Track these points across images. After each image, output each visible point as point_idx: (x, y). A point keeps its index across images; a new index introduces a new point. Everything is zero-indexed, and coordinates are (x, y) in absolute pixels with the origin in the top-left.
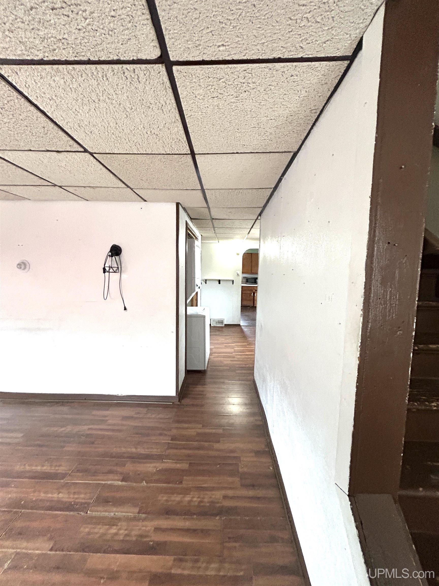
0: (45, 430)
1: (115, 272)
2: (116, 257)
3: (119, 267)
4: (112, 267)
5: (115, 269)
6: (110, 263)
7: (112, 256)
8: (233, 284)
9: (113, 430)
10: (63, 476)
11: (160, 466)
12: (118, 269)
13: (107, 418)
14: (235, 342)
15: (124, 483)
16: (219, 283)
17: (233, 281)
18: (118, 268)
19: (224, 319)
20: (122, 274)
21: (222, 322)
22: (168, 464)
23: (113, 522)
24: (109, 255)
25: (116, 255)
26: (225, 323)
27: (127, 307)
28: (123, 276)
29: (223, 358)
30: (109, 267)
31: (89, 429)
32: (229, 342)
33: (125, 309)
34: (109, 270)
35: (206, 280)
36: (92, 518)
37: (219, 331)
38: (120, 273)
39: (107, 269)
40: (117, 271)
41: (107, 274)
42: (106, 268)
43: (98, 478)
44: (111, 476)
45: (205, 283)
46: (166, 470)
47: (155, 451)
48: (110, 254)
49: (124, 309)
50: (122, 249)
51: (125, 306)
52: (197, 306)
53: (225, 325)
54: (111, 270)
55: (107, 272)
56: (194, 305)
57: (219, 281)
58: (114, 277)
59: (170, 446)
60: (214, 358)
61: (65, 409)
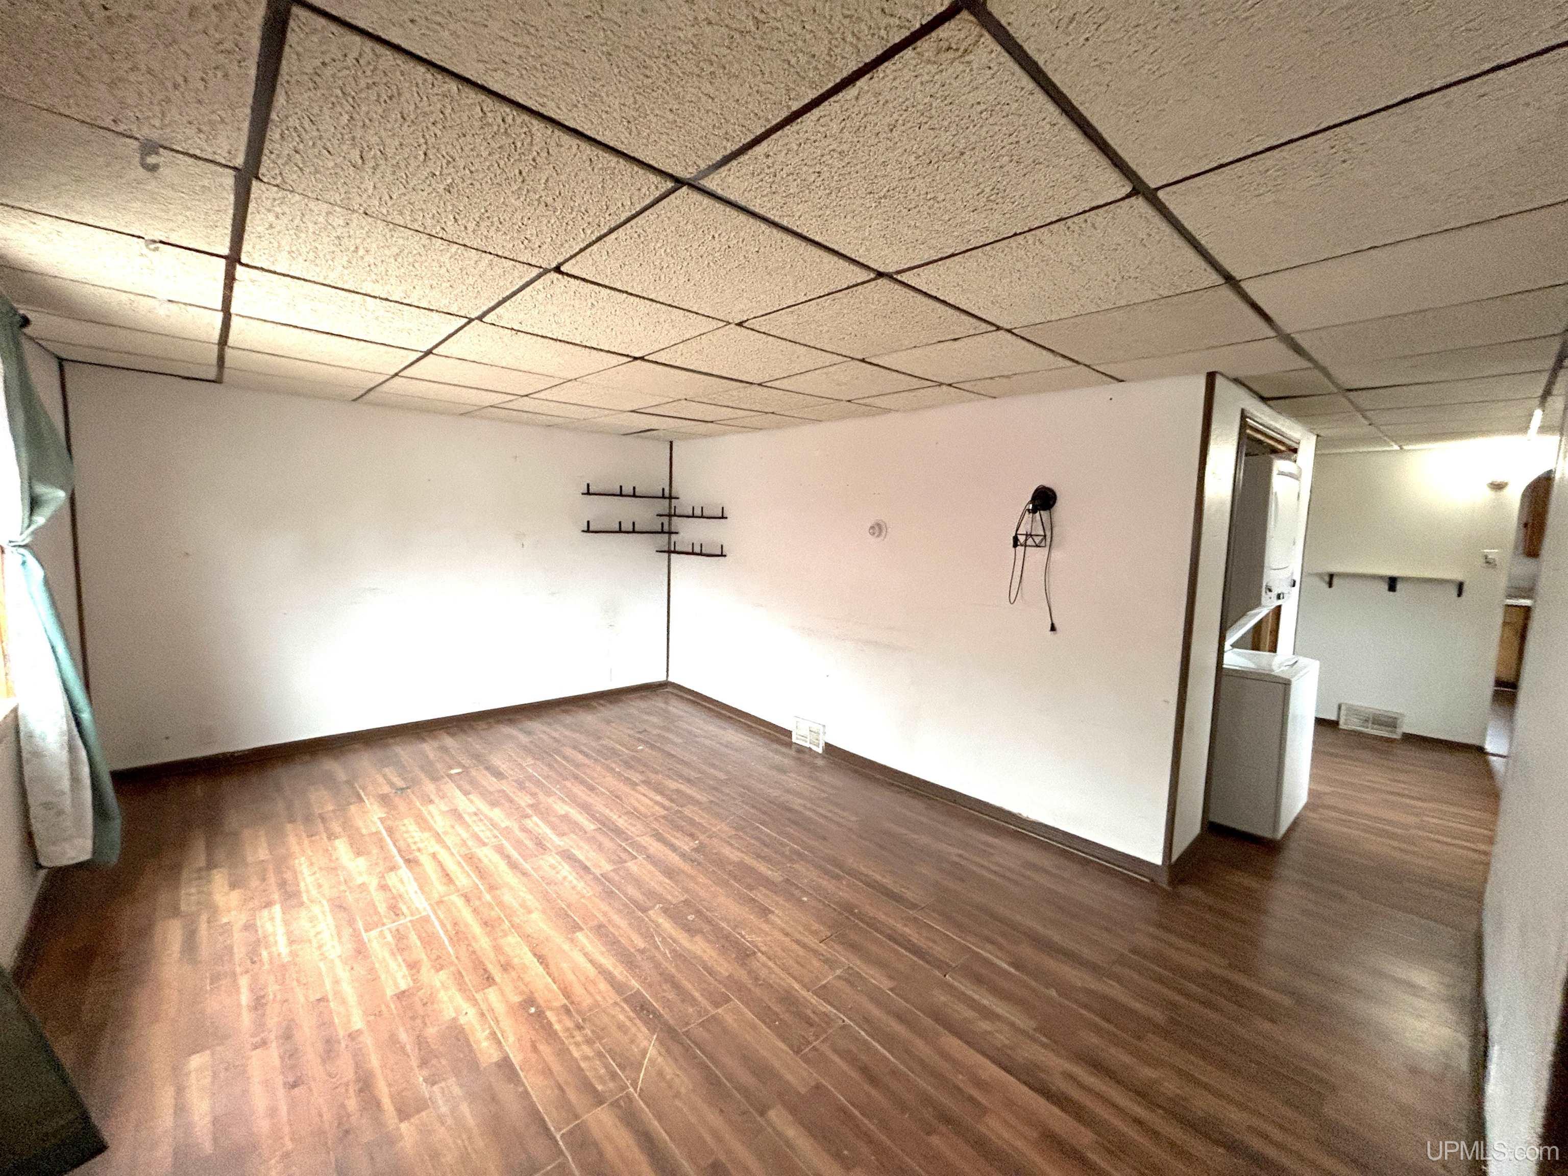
0: (888, 825)
1: (1037, 546)
2: (1042, 512)
3: (1048, 534)
4: (1031, 535)
5: (1038, 539)
6: (1029, 527)
7: (1034, 511)
8: (1460, 595)
9: (1003, 876)
10: (914, 906)
11: (1093, 984)
12: (1046, 540)
13: (992, 851)
14: (1433, 799)
15: (1012, 970)
17: (1461, 584)
18: (1045, 536)
19: (1402, 715)
20: (1053, 551)
21: (1391, 723)
22: (1114, 990)
23: (987, 1014)
24: (1029, 510)
25: (1044, 510)
26: (1409, 727)
27: (1057, 625)
28: (1056, 554)
29: (1364, 831)
30: (1027, 535)
31: (960, 856)
32: (1401, 791)
33: (1053, 628)
34: (1026, 540)
35: (1331, 576)
36: (951, 986)
37: (1373, 749)
38: (1047, 548)
39: (1022, 539)
40: (1043, 544)
41: (1020, 549)
42: (1019, 537)
43: (968, 938)
44: (989, 947)
45: (1327, 586)
46: (1105, 997)
47: (1086, 952)
48: (1031, 506)
49: (1049, 628)
50: (1058, 494)
51: (1055, 622)
52: (1273, 649)
53: (1404, 734)
54: (1030, 542)
55: (1022, 545)
56: (1262, 645)
57: (1392, 583)
58: (1036, 556)
59: (1121, 960)
60: (1321, 819)
61: (919, 805)
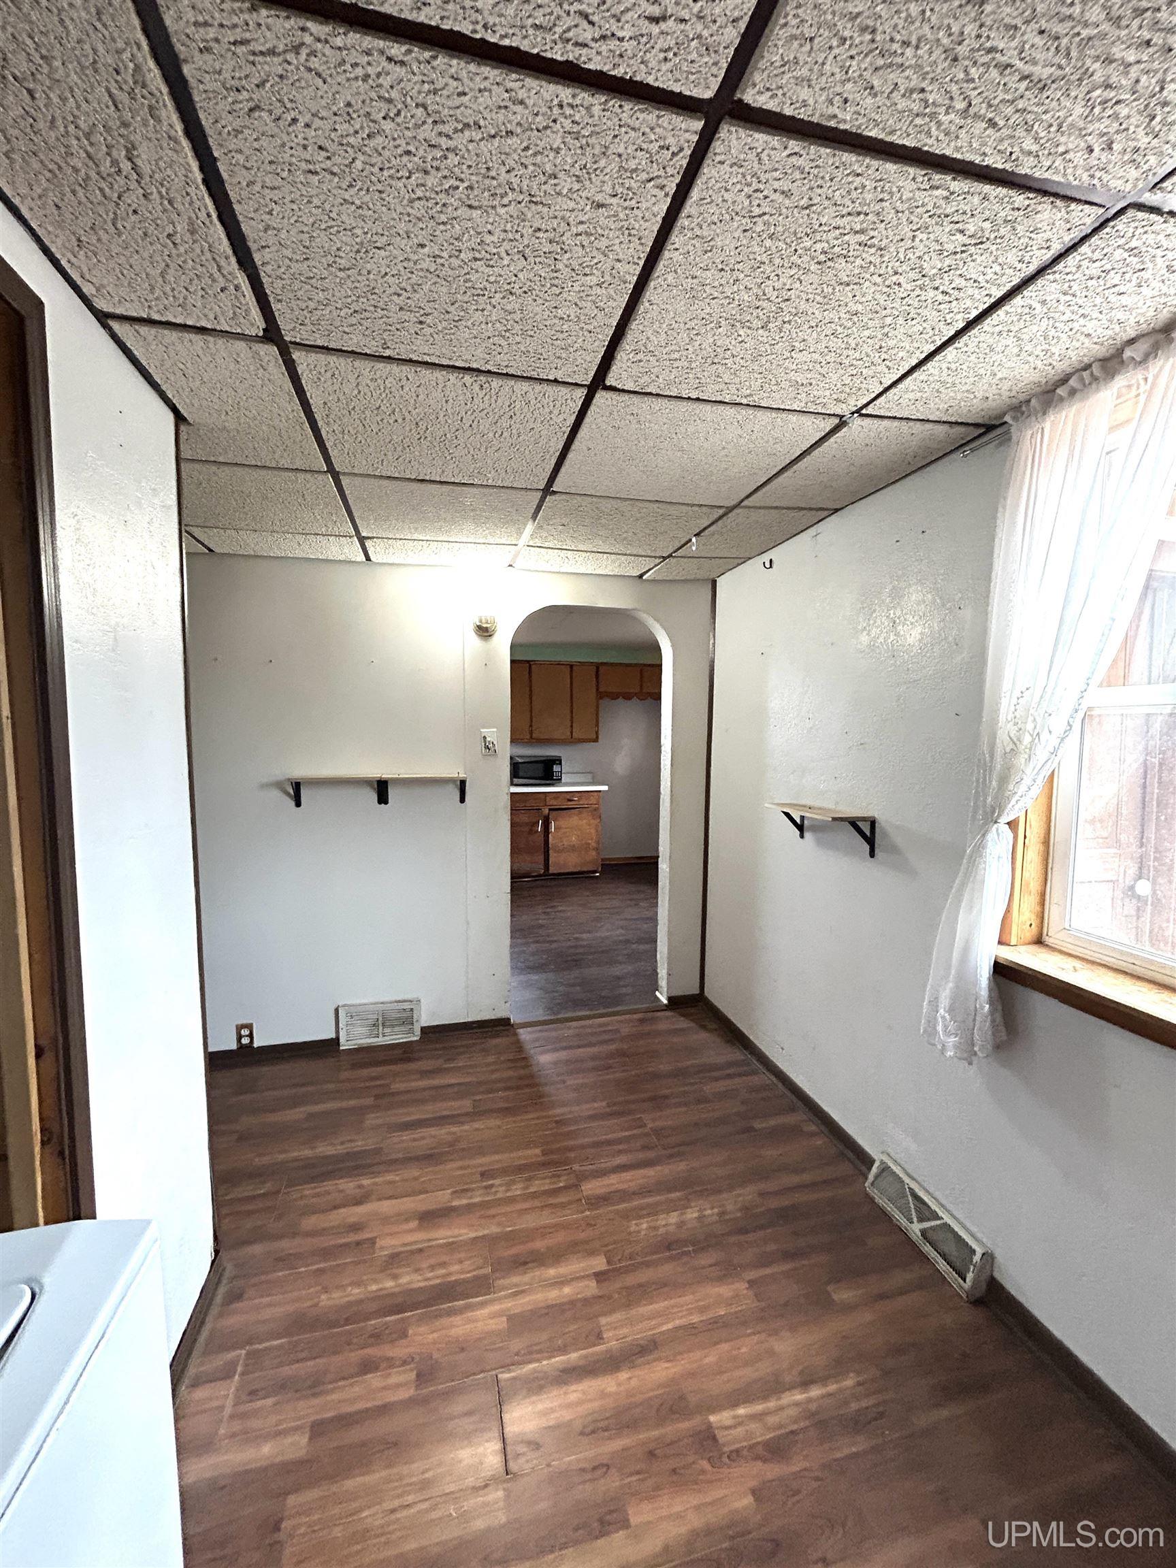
8: (462, 800)
16: (383, 799)
17: (463, 783)
19: (418, 999)
21: (406, 1019)
26: (426, 1018)
35: (297, 786)
45: (293, 803)
53: (425, 1031)
57: (382, 789)
